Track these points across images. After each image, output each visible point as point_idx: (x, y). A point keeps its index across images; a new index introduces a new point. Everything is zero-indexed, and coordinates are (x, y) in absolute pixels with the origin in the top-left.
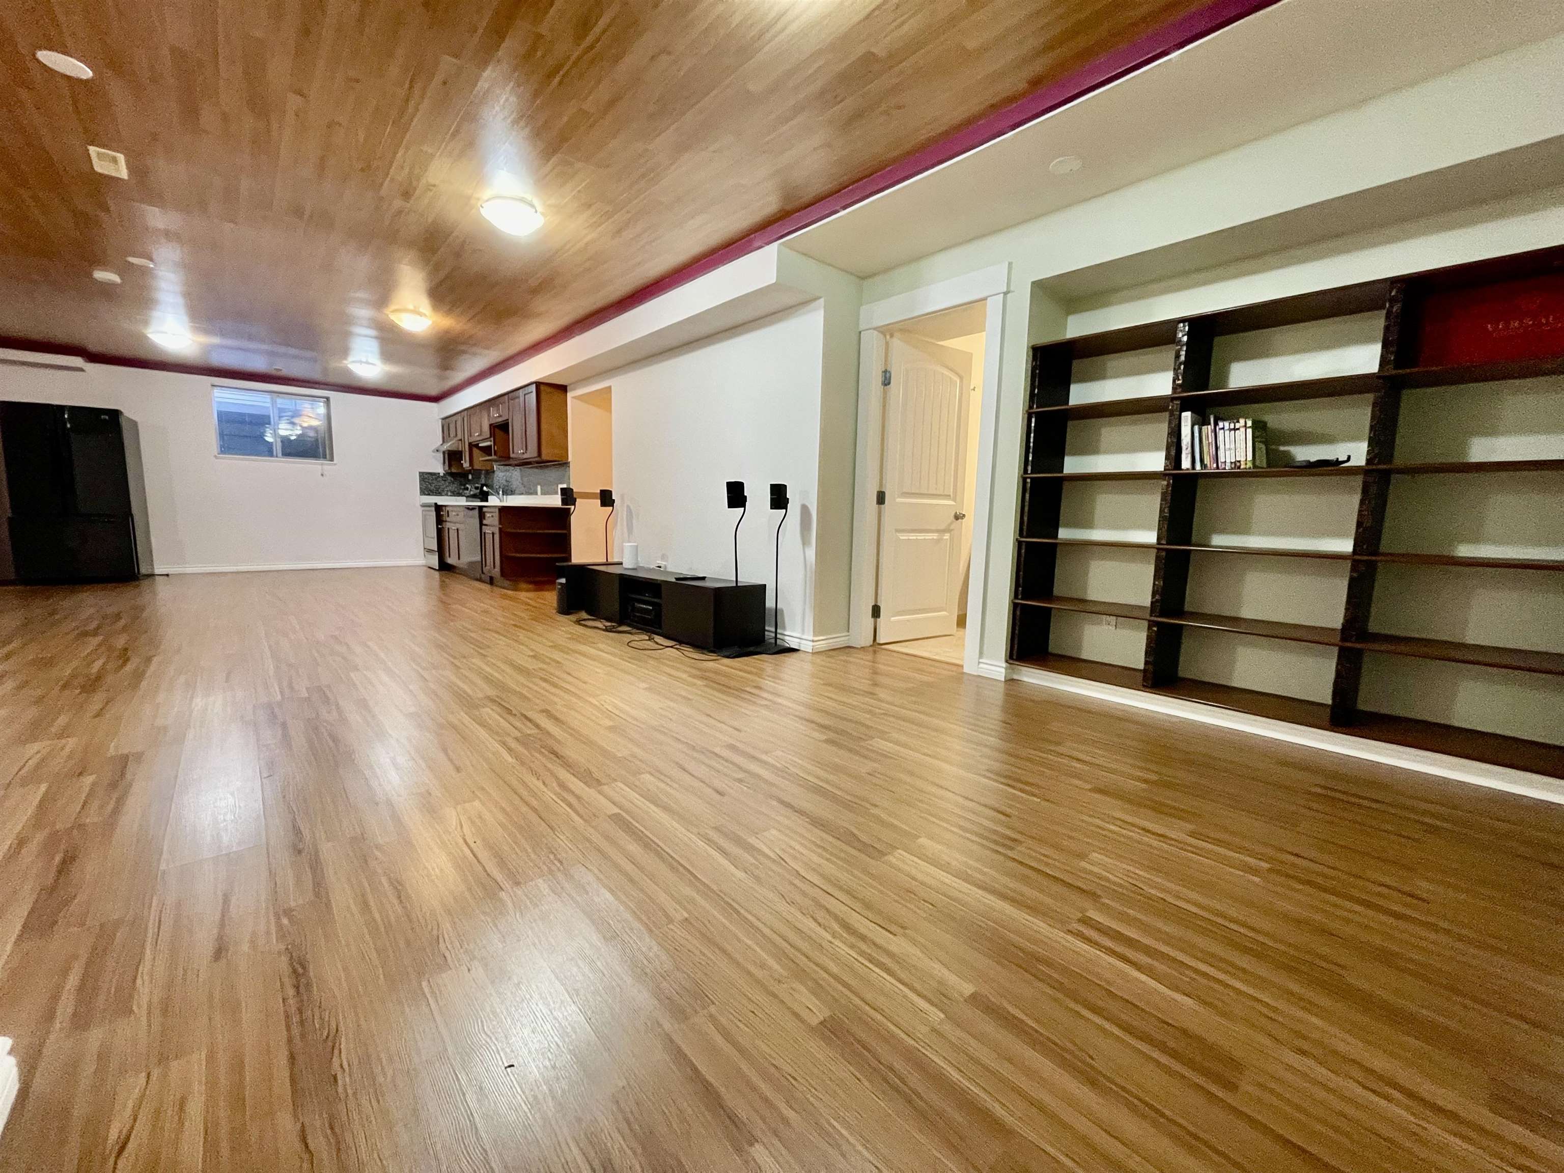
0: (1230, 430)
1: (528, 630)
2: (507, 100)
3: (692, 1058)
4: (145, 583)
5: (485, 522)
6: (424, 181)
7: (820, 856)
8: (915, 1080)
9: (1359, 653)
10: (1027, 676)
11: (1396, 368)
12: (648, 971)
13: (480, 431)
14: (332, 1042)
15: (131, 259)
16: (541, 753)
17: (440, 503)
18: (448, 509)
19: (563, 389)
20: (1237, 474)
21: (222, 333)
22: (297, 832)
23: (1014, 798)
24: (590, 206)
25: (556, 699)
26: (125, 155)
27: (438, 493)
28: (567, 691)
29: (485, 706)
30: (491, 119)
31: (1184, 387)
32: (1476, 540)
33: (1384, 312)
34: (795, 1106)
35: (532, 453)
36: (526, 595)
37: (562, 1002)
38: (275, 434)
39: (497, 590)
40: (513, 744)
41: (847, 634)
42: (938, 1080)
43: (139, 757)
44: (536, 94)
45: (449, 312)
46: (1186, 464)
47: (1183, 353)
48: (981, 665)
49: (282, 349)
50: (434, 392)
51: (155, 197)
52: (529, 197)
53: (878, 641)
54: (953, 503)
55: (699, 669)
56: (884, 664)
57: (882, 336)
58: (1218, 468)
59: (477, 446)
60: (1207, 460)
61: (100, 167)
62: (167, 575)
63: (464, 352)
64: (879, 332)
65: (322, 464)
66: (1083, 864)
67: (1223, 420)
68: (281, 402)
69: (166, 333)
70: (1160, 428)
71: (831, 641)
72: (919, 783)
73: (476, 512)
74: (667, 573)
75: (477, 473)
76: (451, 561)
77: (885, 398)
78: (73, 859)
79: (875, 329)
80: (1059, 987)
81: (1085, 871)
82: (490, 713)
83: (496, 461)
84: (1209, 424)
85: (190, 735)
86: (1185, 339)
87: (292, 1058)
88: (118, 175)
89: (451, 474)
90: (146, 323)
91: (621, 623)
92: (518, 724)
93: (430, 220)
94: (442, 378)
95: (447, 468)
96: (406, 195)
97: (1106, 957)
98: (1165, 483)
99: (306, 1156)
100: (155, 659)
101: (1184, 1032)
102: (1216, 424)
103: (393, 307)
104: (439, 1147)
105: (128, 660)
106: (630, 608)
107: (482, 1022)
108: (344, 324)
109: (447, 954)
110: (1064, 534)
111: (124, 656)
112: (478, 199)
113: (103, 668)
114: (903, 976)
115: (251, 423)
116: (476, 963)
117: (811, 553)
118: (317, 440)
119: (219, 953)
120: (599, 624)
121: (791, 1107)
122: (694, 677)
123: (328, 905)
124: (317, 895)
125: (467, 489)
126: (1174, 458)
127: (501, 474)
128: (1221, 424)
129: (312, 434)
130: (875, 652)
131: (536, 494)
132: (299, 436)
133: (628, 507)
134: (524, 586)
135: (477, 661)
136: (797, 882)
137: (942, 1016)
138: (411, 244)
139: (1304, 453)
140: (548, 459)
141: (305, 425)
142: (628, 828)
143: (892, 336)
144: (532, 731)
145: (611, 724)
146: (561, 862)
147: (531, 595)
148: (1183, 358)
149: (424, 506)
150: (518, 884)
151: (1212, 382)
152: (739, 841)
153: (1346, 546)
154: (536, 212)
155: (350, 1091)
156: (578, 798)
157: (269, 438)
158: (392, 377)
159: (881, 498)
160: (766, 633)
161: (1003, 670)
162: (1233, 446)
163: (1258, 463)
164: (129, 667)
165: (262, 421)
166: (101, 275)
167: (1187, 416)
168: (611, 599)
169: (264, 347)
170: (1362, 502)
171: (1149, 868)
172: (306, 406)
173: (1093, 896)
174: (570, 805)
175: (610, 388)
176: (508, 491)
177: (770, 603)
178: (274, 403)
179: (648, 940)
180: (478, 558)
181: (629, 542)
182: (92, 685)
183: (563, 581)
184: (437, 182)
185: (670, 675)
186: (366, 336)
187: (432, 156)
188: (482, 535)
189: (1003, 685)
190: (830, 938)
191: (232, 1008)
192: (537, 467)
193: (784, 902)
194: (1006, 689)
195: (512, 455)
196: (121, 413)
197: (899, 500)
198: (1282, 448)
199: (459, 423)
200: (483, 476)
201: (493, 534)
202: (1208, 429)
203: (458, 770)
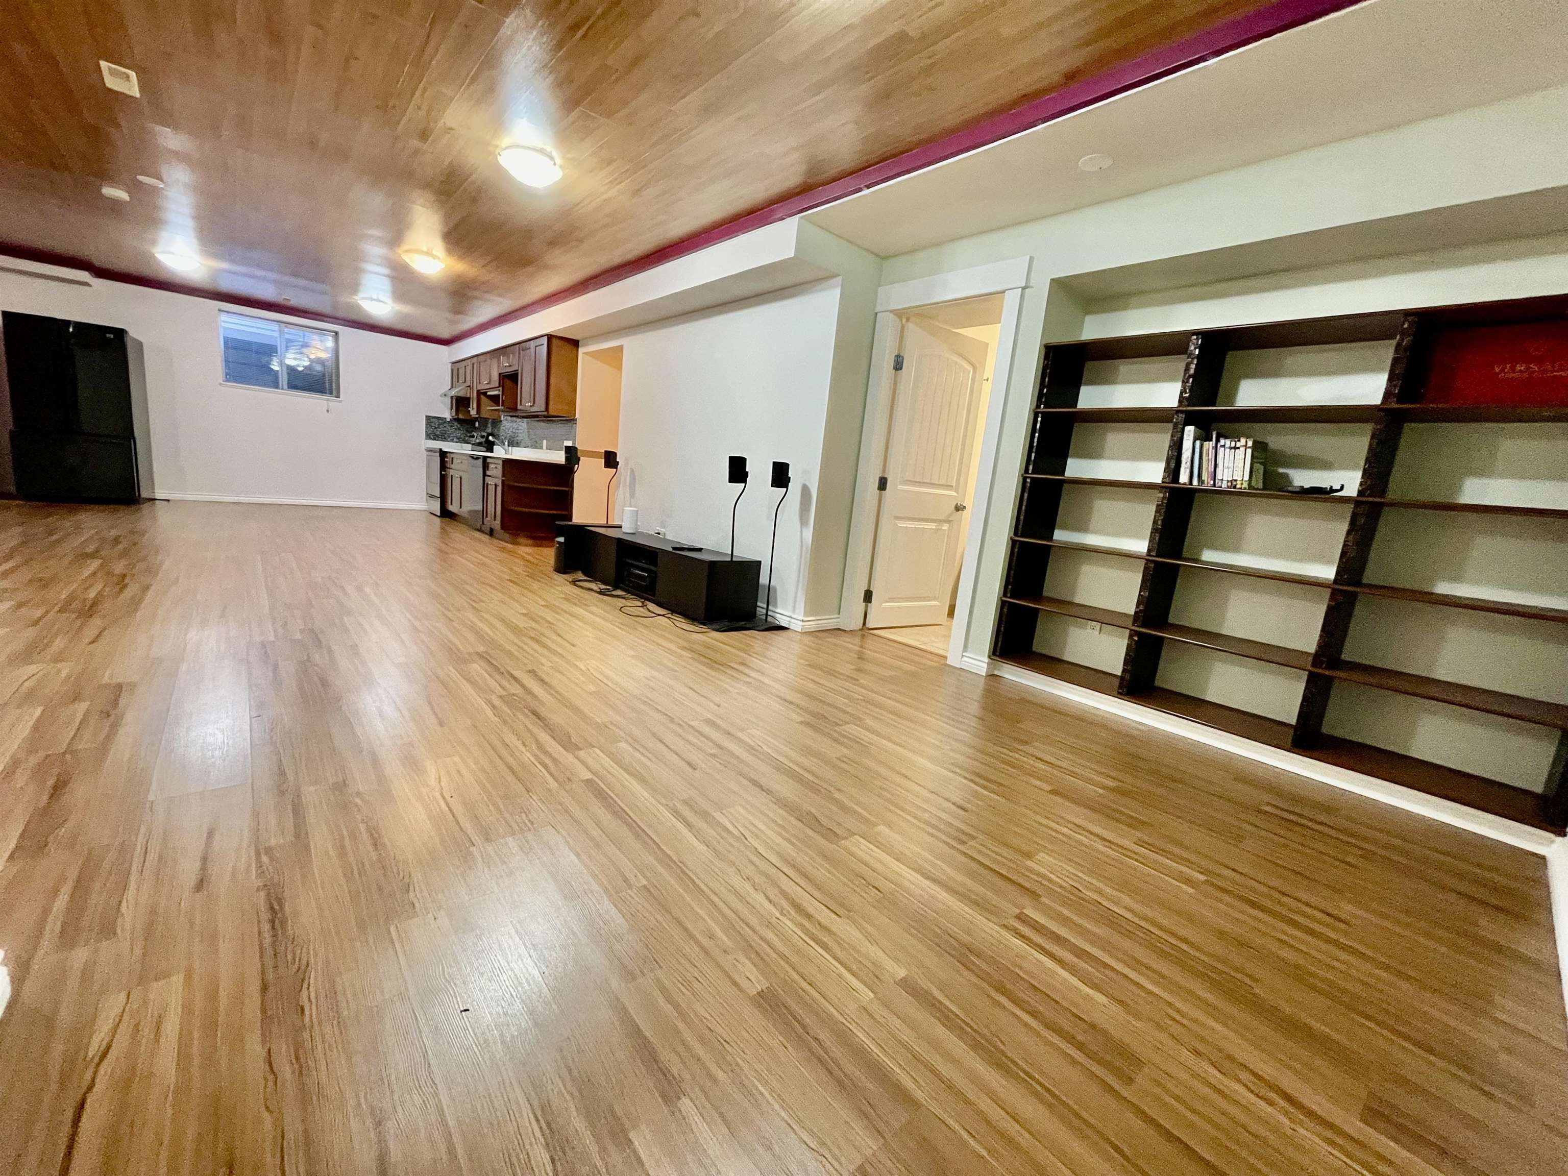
0: (1231, 448)
1: (523, 587)
2: (529, 48)
3: (635, 1017)
4: (145, 507)
5: (488, 473)
6: (441, 124)
7: (780, 834)
8: (837, 1051)
9: (1330, 680)
10: (1008, 673)
11: (1397, 402)
12: (602, 932)
13: (489, 379)
14: (301, 977)
15: (140, 178)
16: (524, 714)
17: (445, 449)
18: (452, 456)
19: (575, 343)
20: (1233, 492)
21: (232, 261)
22: (282, 774)
23: (976, 795)
24: (609, 164)
25: (544, 661)
26: (137, 73)
27: (443, 437)
28: (555, 653)
29: (474, 662)
30: (512, 66)
31: (1191, 401)
32: (1456, 578)
33: (1394, 342)
34: (724, 1067)
35: (540, 407)
36: (526, 550)
37: (520, 956)
38: (281, 364)
39: (495, 541)
40: (497, 702)
41: (837, 616)
42: (859, 1053)
43: (133, 686)
44: (560, 45)
45: (461, 257)
46: (1184, 478)
47: (1193, 366)
48: (965, 659)
49: (293, 280)
50: (445, 334)
51: (168, 119)
52: (549, 148)
53: (867, 625)
54: (955, 494)
55: (689, 641)
56: (870, 650)
57: (897, 319)
58: (1214, 485)
59: (485, 394)
60: (1205, 477)
61: (111, 82)
62: (168, 500)
63: (475, 298)
64: (896, 315)
65: (328, 400)
66: (1029, 863)
67: (1226, 437)
68: (289, 332)
69: (173, 253)
70: (1162, 439)
71: (820, 622)
72: (884, 772)
73: (480, 462)
74: (665, 540)
75: (484, 422)
76: (453, 508)
77: (895, 384)
78: (65, 783)
79: (891, 311)
80: (983, 976)
81: (1031, 870)
82: (477, 668)
83: (503, 411)
84: (1211, 440)
85: (184, 667)
86: (1197, 352)
87: (264, 988)
88: (131, 94)
89: (457, 420)
90: (154, 242)
91: (616, 587)
92: (505, 683)
93: (446, 163)
94: (453, 322)
95: (454, 414)
96: (424, 135)
97: (1033, 952)
98: (1161, 495)
99: (271, 1077)
100: (153, 587)
101: (1093, 1026)
102: (1218, 441)
103: (405, 247)
104: (393, 1078)
105: (125, 586)
106: (626, 573)
107: (443, 968)
108: (357, 258)
109: (415, 901)
110: (1060, 535)
111: (121, 582)
112: (497, 146)
113: (100, 594)
114: (839, 953)
115: (257, 352)
116: (442, 912)
117: (808, 533)
118: (324, 375)
119: (200, 885)
120: (593, 586)
121: (720, 1067)
122: (684, 648)
123: (307, 847)
124: (297, 836)
125: (473, 436)
126: (1173, 471)
127: (508, 425)
128: (1222, 442)
129: (319, 368)
130: (863, 636)
131: (541, 448)
132: (306, 367)
133: (632, 471)
134: (522, 540)
135: (470, 615)
136: (754, 859)
137: (872, 995)
138: (427, 186)
139: (1303, 478)
140: (555, 414)
141: (313, 357)
142: (601, 795)
143: (908, 320)
144: (518, 690)
145: (593, 689)
146: (532, 823)
147: (529, 550)
148: (1192, 371)
149: (429, 450)
150: (488, 840)
151: (1219, 400)
152: (704, 815)
153: (1328, 572)
154: (555, 164)
155: (315, 1021)
156: (555, 760)
157: (275, 367)
158: (405, 317)
159: (883, 484)
160: (758, 609)
161: (985, 666)
162: (1231, 465)
163: (1254, 483)
164: (128, 593)
165: (269, 350)
166: (109, 191)
167: (1190, 431)
168: (608, 560)
169: (274, 276)
170: (1349, 533)
171: (1090, 872)
172: (315, 340)
173: (1033, 895)
174: (545, 767)
175: (621, 348)
176: (513, 443)
177: (764, 579)
178: (281, 332)
179: (607, 902)
180: (480, 508)
181: (631, 506)
182: (90, 610)
183: (562, 539)
184: (453, 126)
185: (658, 644)
186: (376, 273)
187: (452, 99)
188: (485, 486)
189: (983, 680)
190: (778, 915)
191: (212, 938)
192: (543, 421)
193: (740, 878)
194: (986, 684)
195: (519, 407)
196: (126, 332)
197: (900, 487)
198: (1281, 470)
199: (469, 369)
200: (489, 425)
201: (496, 485)
202: (1209, 445)
203: (441, 724)
